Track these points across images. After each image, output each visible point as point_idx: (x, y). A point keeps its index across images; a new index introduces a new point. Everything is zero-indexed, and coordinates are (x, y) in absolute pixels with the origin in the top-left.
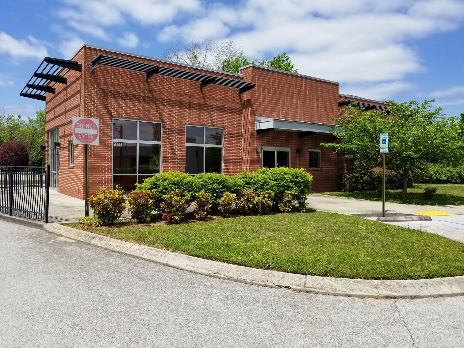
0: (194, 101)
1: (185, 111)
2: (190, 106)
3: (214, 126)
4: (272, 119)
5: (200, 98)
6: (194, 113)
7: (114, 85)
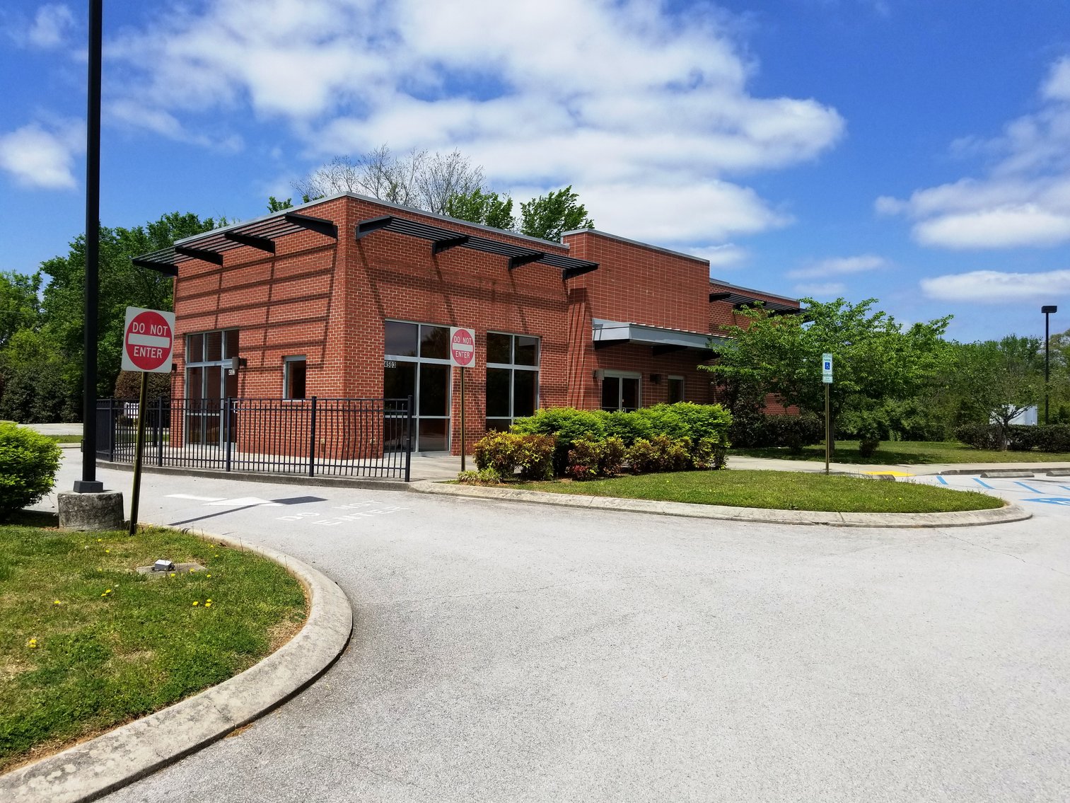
0: (500, 289)
1: (486, 306)
2: (493, 297)
3: (527, 333)
4: (627, 324)
5: (508, 284)
6: (499, 308)
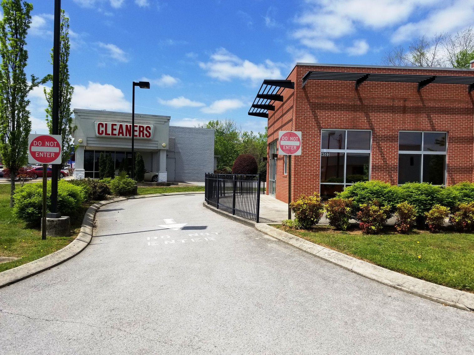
0: (409, 104)
1: (399, 117)
2: (404, 110)
3: (435, 130)
5: (417, 100)
6: (409, 117)
7: (323, 97)
